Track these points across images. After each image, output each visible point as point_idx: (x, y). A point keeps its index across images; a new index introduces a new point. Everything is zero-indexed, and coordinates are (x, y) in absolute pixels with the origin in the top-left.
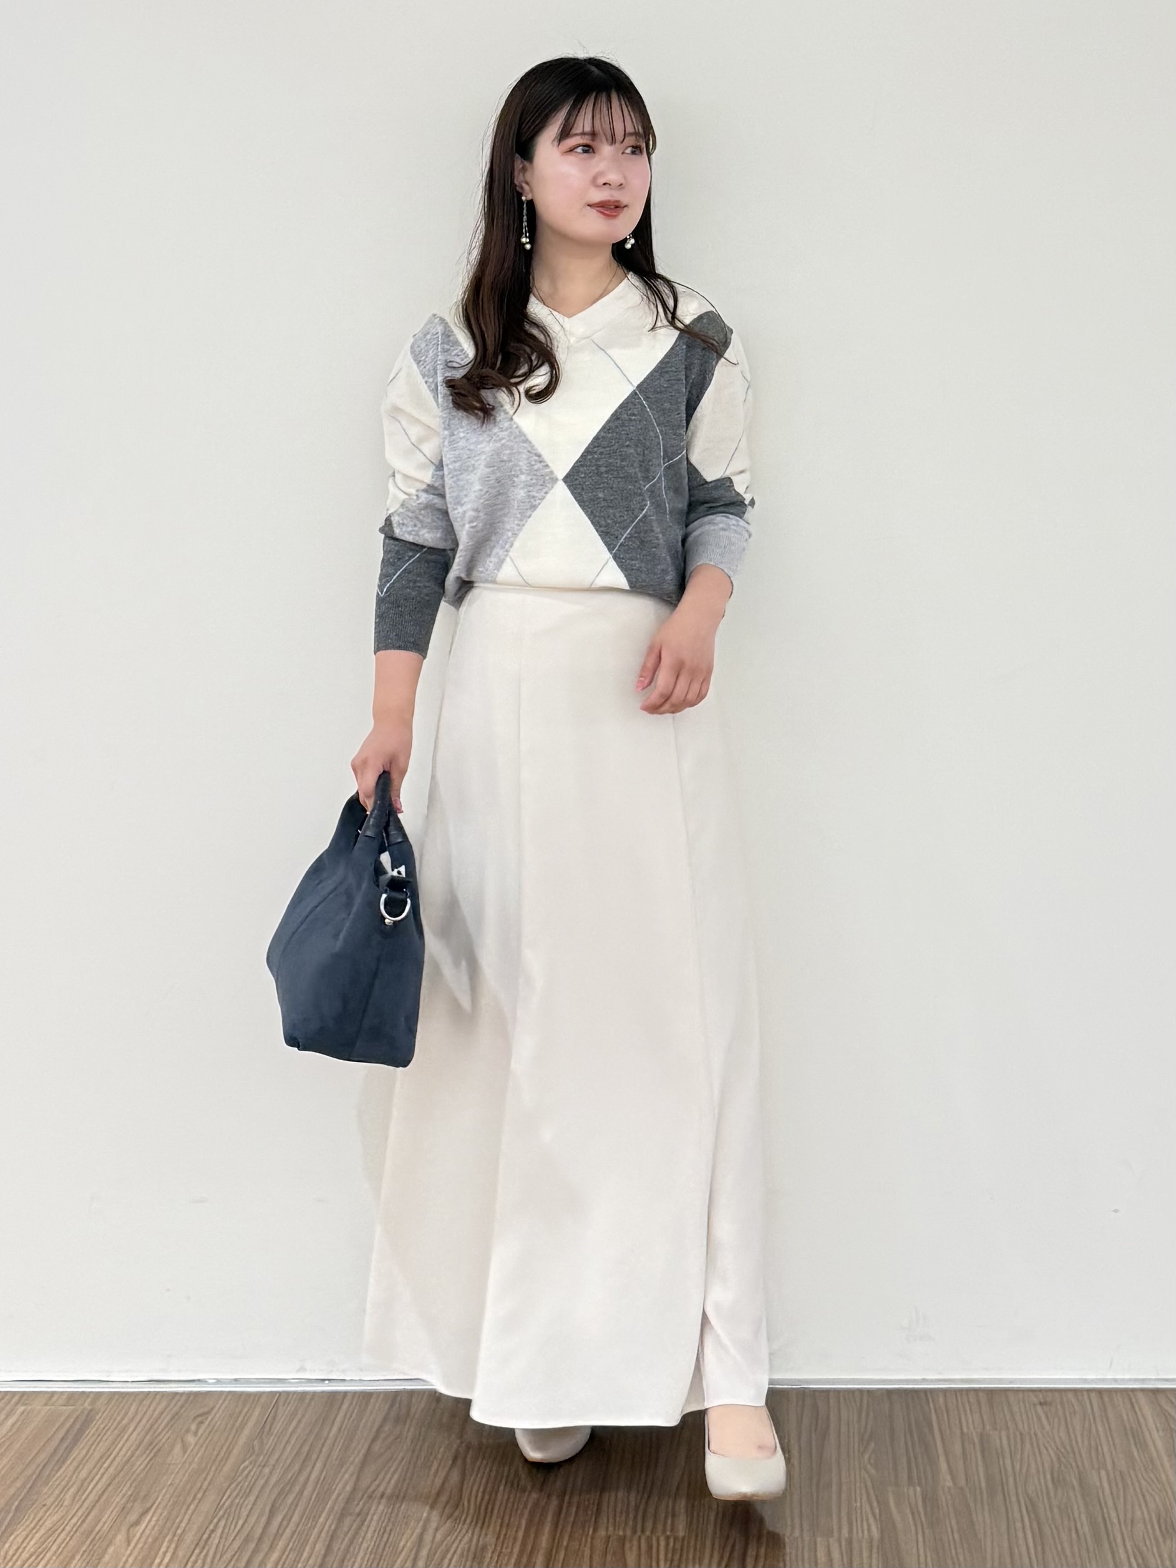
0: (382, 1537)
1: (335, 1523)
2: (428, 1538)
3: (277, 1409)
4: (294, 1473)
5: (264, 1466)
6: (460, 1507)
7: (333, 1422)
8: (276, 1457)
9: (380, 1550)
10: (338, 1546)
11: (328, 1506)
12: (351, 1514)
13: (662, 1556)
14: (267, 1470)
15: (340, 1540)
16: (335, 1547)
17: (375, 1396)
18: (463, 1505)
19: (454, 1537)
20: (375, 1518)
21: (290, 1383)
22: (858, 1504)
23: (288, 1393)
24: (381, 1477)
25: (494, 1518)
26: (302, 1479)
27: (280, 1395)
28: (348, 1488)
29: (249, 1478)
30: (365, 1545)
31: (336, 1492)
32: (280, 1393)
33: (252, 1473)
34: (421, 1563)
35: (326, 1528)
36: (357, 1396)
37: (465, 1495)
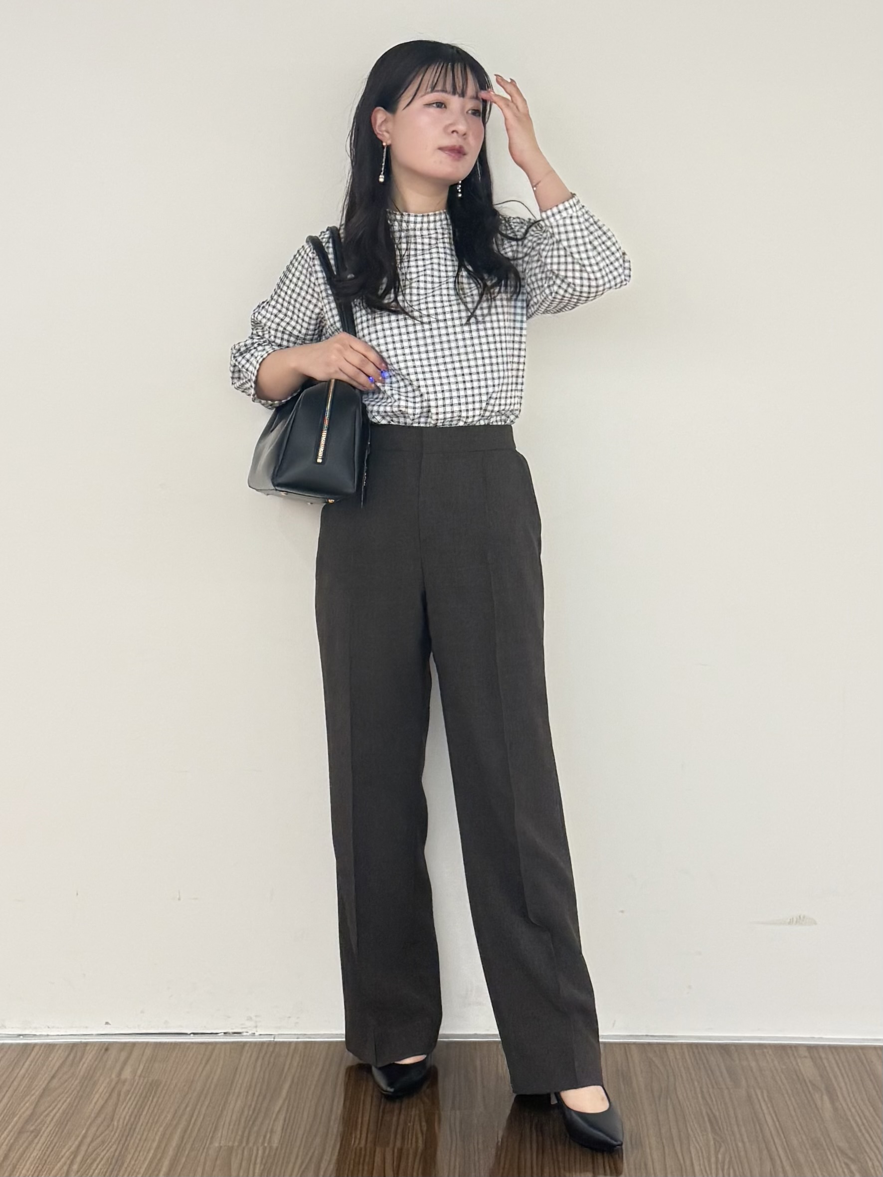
0: (48, 1148)
1: (13, 1138)
2: (83, 1148)
6: (111, 1128)
7: (23, 1066)
9: (46, 1157)
10: (14, 1154)
11: (10, 1127)
12: (28, 1132)
13: (259, 1160)
15: (15, 1151)
16: (12, 1155)
17: (57, 1047)
18: (113, 1125)
19: (104, 1147)
20: (46, 1134)
22: (412, 1124)
24: (53, 1105)
25: (135, 1135)
28: (28, 1112)
30: (34, 1154)
31: (18, 1116)
34: (75, 1167)
35: (7, 1141)
36: (43, 1047)
37: (117, 1117)
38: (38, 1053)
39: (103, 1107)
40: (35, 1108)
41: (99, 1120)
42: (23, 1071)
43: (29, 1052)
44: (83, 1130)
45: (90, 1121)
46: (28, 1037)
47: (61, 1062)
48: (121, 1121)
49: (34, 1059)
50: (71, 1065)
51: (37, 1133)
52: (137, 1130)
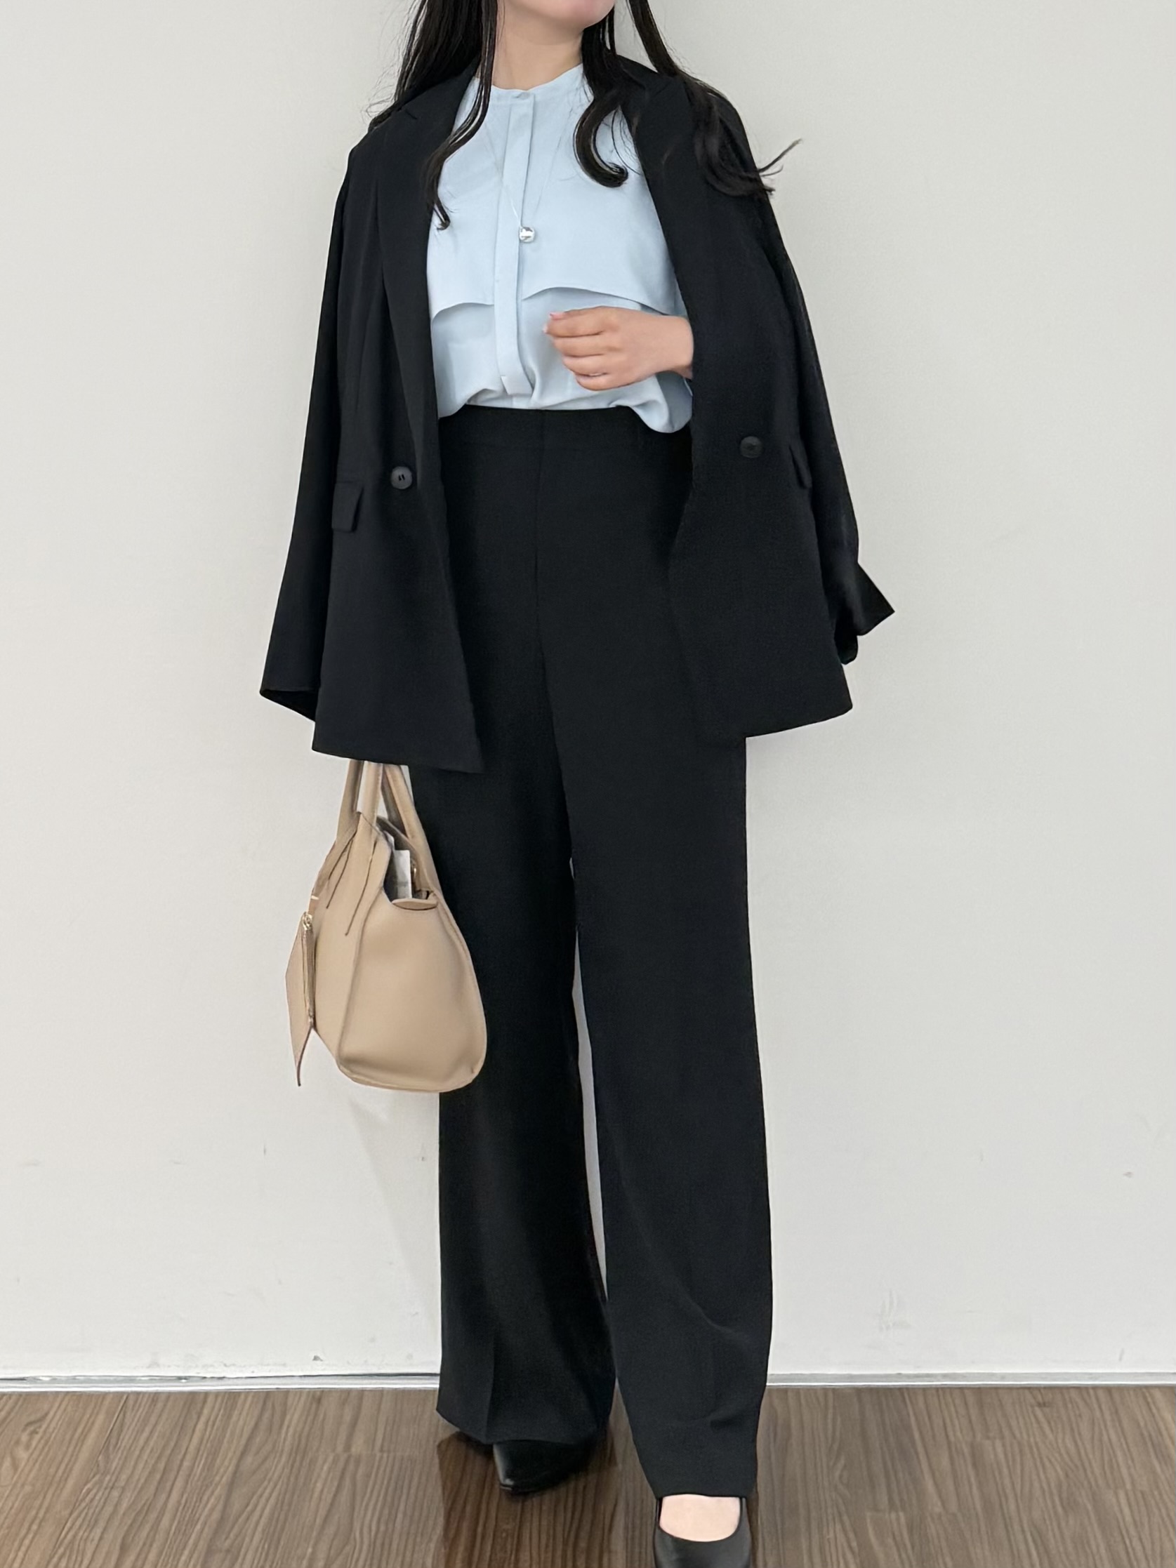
3: (124, 1415)
4: (147, 1500)
5: (112, 1488)
7: (194, 1431)
8: (124, 1477)
11: (191, 1541)
14: (115, 1494)
20: (249, 1557)
21: (140, 1380)
22: (831, 1535)
23: (138, 1394)
26: (159, 1505)
27: (127, 1398)
28: (216, 1516)
29: (95, 1502)
32: (128, 1394)
33: (97, 1498)
37: (357, 1526)
38: (213, 1408)
39: (332, 1504)
40: (225, 1507)
41: (330, 1530)
42: (195, 1440)
43: (199, 1405)
44: (308, 1547)
45: (315, 1534)
46: (197, 1381)
47: (253, 1423)
48: (366, 1530)
49: (207, 1422)
50: (270, 1429)
51: (233, 1554)
52: (394, 1546)
